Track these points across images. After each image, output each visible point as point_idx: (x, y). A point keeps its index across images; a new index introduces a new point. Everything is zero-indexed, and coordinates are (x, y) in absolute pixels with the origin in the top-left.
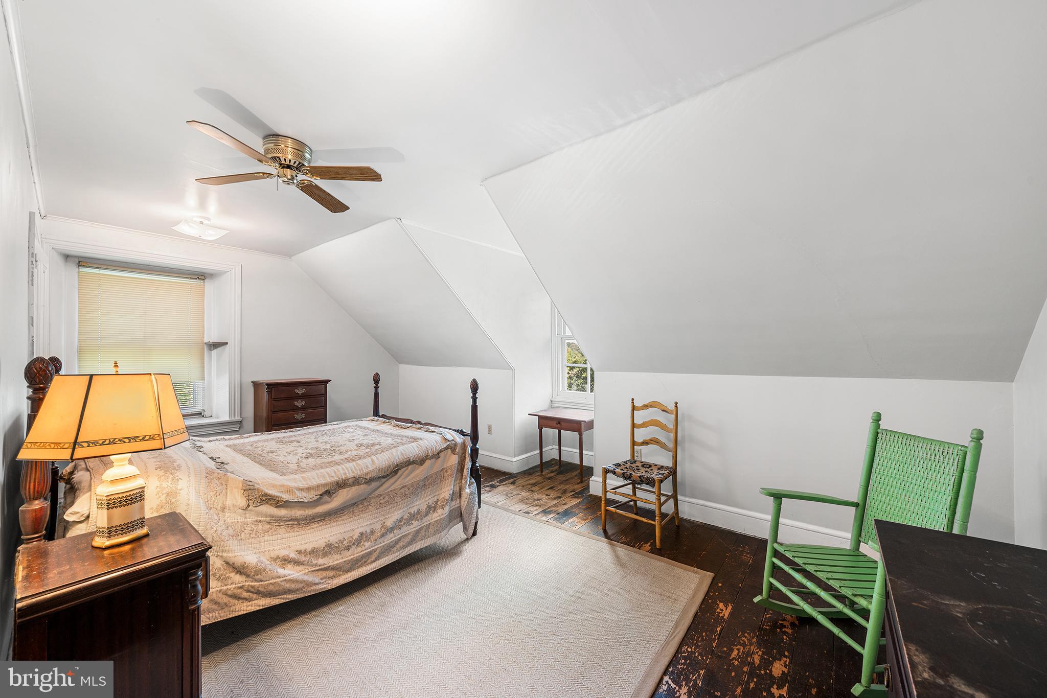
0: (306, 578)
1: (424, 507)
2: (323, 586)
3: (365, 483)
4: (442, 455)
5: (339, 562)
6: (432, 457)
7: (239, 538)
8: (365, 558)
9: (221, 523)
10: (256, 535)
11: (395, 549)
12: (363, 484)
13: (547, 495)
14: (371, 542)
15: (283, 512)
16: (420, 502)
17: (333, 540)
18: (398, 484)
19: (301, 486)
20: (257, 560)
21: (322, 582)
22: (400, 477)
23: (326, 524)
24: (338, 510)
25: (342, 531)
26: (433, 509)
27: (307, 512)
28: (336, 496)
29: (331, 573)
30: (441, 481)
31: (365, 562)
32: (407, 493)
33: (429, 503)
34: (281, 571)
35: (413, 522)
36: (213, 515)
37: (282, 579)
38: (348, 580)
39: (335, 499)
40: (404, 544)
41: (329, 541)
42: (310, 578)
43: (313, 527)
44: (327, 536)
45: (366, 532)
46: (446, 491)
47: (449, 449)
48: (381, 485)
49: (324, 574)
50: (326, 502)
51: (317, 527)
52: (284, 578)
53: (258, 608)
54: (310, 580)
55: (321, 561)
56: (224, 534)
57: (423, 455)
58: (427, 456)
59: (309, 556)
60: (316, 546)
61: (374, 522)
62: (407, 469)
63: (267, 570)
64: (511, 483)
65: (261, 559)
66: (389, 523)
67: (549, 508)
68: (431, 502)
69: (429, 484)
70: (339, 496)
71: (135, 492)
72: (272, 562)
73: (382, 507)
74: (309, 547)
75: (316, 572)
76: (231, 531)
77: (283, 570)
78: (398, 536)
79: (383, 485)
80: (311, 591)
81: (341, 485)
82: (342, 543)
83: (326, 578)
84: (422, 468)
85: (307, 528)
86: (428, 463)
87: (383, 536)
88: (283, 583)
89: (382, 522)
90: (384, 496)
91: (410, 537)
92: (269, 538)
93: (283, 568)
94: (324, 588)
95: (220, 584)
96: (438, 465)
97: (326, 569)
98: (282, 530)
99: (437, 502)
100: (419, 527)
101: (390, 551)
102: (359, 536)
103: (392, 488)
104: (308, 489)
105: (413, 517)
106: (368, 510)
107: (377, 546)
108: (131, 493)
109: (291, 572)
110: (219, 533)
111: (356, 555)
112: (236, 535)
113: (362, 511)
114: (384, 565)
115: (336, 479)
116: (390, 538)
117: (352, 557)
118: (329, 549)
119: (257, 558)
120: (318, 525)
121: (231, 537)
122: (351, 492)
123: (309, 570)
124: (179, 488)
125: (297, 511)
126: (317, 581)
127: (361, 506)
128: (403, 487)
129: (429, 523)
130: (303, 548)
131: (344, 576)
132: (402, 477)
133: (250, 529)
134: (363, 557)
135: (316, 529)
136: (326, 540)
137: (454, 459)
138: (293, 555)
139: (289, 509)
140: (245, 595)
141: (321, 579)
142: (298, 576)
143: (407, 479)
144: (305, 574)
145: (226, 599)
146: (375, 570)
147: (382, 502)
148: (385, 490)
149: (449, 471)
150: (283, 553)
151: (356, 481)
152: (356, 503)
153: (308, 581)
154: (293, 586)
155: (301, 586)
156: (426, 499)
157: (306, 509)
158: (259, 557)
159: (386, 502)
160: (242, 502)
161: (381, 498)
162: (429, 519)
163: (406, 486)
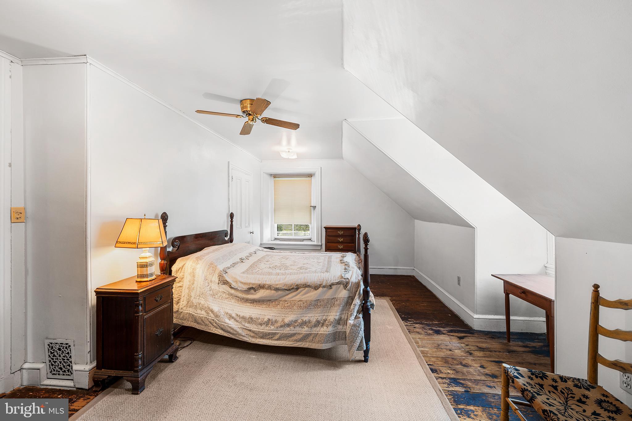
0: (238, 330)
1: (314, 320)
2: (246, 339)
3: (274, 290)
4: (334, 287)
5: (256, 330)
6: (324, 287)
7: (214, 297)
8: (272, 335)
9: (209, 287)
10: (222, 298)
11: (291, 339)
12: (273, 290)
13: (482, 367)
14: (275, 327)
15: (233, 291)
16: (311, 315)
17: (254, 316)
18: (298, 298)
19: (243, 281)
20: (218, 310)
21: (246, 336)
22: (299, 293)
23: (253, 306)
24: (261, 301)
25: (259, 313)
26: (321, 324)
27: (243, 295)
28: (258, 292)
29: (252, 334)
30: (331, 306)
31: (271, 338)
32: (302, 305)
33: (318, 319)
34: (227, 321)
35: (305, 327)
36: (206, 283)
37: (226, 325)
38: (260, 342)
39: (258, 294)
40: (297, 339)
41: (251, 316)
42: (240, 331)
43: (247, 305)
44: (251, 312)
45: (272, 319)
46: (334, 315)
47: (342, 285)
48: (287, 295)
49: (248, 333)
50: (252, 294)
51: (249, 306)
52: (228, 325)
53: (219, 334)
54: (240, 332)
55: (247, 325)
56: (208, 292)
57: (319, 283)
58: (321, 285)
59: (241, 319)
60: (245, 316)
61: (277, 315)
62: (304, 290)
63: (221, 317)
64: (458, 337)
65: (220, 311)
66: (287, 321)
67: (464, 380)
68: (319, 319)
69: (321, 305)
70: (259, 293)
71: (144, 263)
72: (225, 314)
73: (285, 309)
74: (242, 315)
75: (245, 330)
76: (211, 292)
77: (229, 320)
78: (293, 332)
79: (289, 295)
80: (239, 338)
81: (262, 287)
82: (258, 320)
83: (249, 335)
84: (316, 292)
85: (245, 304)
86: (321, 289)
87: (281, 326)
88: (227, 327)
89: (283, 318)
90: (288, 302)
91: (301, 336)
92: (226, 302)
93: (229, 319)
94: (247, 340)
95: (206, 315)
96: (329, 294)
97: (250, 330)
98: (233, 301)
99: (325, 320)
100: (309, 332)
101: (288, 339)
102: (267, 320)
103: (293, 299)
104: (245, 284)
105: (304, 324)
106: (277, 307)
107: (279, 332)
108: (143, 263)
109: (232, 324)
110: (206, 291)
111: (265, 331)
112: (213, 295)
113: (274, 306)
114: (282, 346)
115: (260, 282)
116: (287, 330)
117: (263, 331)
118: (251, 320)
119: (218, 309)
120: (250, 305)
121: (210, 295)
122: (266, 292)
123: (241, 327)
124: (197, 267)
125: (239, 293)
126: (243, 334)
127: (274, 303)
128: (300, 301)
129: (317, 333)
130: (239, 314)
131: (259, 340)
132: (301, 294)
133: (220, 294)
134: (269, 334)
135: (248, 306)
136: (250, 315)
137: (344, 294)
138: (234, 315)
139: (236, 291)
140: (215, 324)
141: (246, 334)
142: (235, 327)
143: (304, 296)
144: (239, 328)
145: (207, 323)
146: (276, 345)
147: (286, 305)
148: (289, 298)
149: (339, 301)
150: (230, 312)
151: (270, 287)
152: (271, 300)
153: (238, 332)
154: (231, 331)
155: (235, 332)
156: (317, 315)
157: (244, 294)
158: (220, 309)
159: (287, 306)
160: (217, 281)
161: (286, 303)
162: (318, 330)
163: (302, 301)
